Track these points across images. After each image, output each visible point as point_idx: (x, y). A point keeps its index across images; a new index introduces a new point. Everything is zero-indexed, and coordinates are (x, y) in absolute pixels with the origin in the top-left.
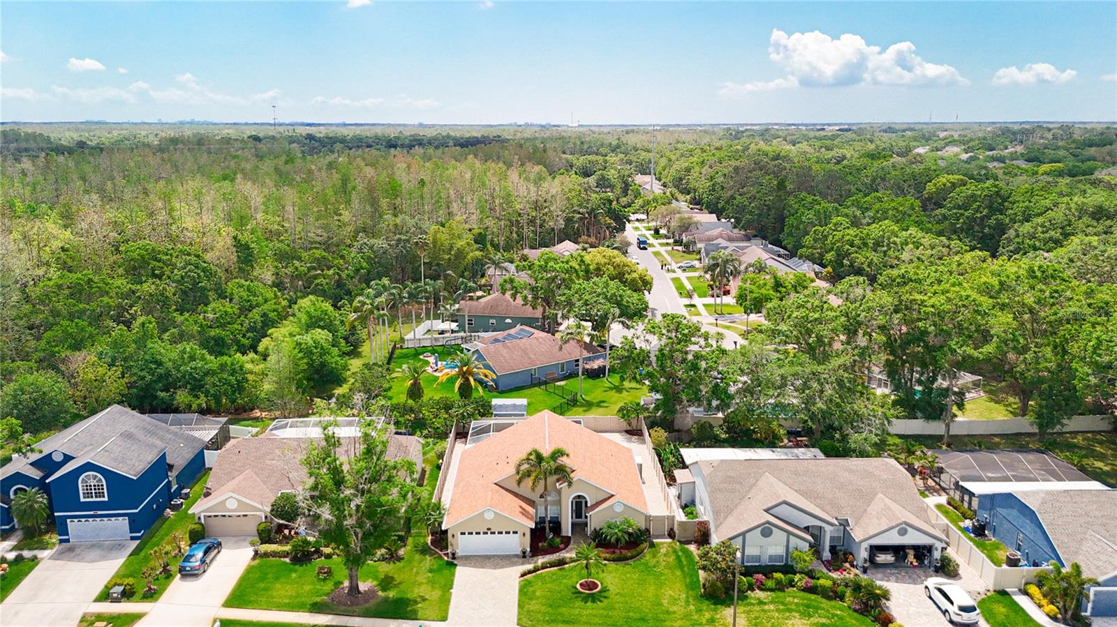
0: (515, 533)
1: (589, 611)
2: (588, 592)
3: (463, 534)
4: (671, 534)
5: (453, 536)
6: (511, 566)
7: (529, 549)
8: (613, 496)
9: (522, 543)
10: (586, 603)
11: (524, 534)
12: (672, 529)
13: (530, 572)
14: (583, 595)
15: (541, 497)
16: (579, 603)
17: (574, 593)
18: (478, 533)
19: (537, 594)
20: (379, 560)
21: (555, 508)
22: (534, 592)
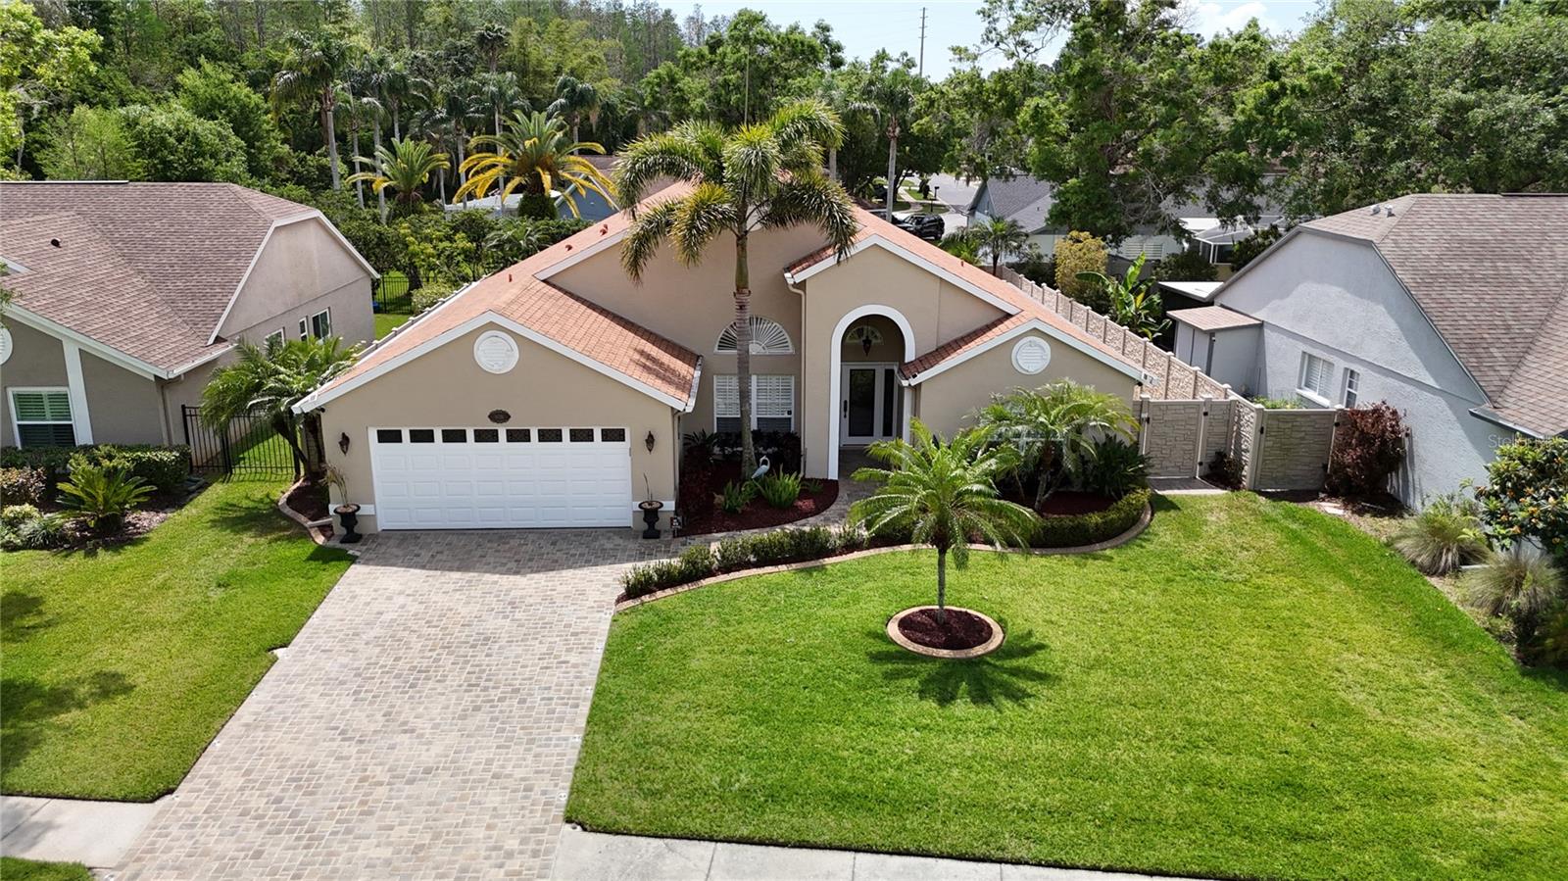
0: (613, 435)
1: (968, 746)
2: (945, 653)
3: (389, 436)
4: (1222, 472)
5: (345, 442)
6: (588, 563)
7: (670, 505)
8: (1008, 316)
9: (640, 479)
10: (946, 699)
11: (650, 440)
12: (1221, 456)
13: (669, 580)
14: (926, 669)
15: (726, 342)
16: (908, 705)
17: (877, 658)
18: (454, 436)
19: (694, 665)
20: (28, 545)
21: (774, 382)
22: (682, 654)
